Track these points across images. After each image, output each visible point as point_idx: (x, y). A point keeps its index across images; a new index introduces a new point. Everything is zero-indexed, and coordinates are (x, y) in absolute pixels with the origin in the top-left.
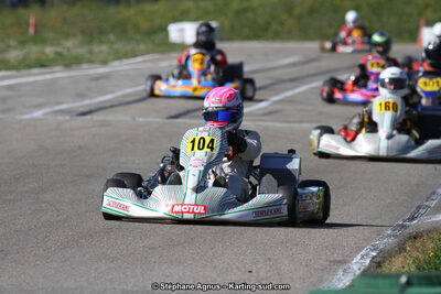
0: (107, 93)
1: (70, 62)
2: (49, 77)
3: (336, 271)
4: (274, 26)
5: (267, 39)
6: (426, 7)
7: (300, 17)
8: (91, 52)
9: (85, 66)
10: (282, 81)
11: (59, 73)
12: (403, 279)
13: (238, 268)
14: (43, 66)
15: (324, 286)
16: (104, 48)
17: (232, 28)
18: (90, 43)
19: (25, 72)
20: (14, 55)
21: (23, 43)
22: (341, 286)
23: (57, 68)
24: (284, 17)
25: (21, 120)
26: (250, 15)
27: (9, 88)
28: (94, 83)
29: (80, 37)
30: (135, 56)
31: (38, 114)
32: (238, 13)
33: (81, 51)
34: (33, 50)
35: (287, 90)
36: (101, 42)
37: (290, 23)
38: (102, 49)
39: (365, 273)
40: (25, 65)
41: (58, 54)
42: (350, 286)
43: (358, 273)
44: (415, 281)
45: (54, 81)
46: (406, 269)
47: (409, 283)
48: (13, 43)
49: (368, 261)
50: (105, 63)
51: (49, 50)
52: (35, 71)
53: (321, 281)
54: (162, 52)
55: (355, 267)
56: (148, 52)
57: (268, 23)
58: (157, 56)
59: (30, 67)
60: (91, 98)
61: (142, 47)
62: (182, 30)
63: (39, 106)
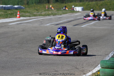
0: (61, 21)
1: (54, 15)
2: (50, 17)
3: (106, 56)
7: (99, 6)
8: (58, 13)
9: (57, 15)
11: (52, 17)
14: (49, 15)
16: (61, 12)
17: (86, 8)
18: (58, 11)
19: (45, 16)
20: (43, 13)
21: (45, 11)
23: (52, 16)
25: (45, 26)
26: (89, 5)
27: (42, 20)
28: (58, 19)
29: (56, 10)
30: (67, 13)
31: (48, 25)
33: (56, 12)
34: (47, 12)
36: (60, 11)
37: (97, 7)
39: (112, 57)
40: (45, 15)
41: (52, 13)
42: (109, 59)
43: (111, 57)
45: (51, 18)
48: (43, 11)
49: (113, 54)
50: (61, 15)
51: (50, 12)
52: (47, 16)
53: (103, 58)
54: (72, 13)
55: (110, 56)
56: (69, 13)
59: (46, 15)
60: (58, 22)
63: (48, 23)
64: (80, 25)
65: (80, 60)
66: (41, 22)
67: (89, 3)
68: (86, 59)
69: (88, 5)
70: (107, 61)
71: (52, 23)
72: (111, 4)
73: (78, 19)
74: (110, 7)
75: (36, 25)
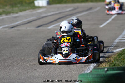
0: (19, 21)
1: (7, 13)
3: (86, 68)
8: (13, 10)
9: (12, 14)
10: (68, 15)
11: (4, 17)
12: (106, 69)
13: (59, 69)
15: (83, 73)
16: (17, 9)
17: (53, 1)
18: (13, 7)
22: (88, 72)
23: (4, 15)
29: (10, 6)
30: (25, 10)
33: (10, 10)
35: (69, 18)
36: (16, 7)
39: (95, 68)
41: (4, 11)
42: (91, 72)
44: (109, 70)
45: (3, 19)
46: (106, 66)
47: (107, 70)
49: (95, 65)
50: (17, 13)
51: (1, 10)
53: (82, 71)
54: (33, 9)
55: (92, 67)
56: (29, 9)
58: (31, 10)
60: (14, 23)
61: (27, 8)
62: (38, 3)
64: (45, 25)
65: (49, 76)
68: (58, 74)
70: (87, 74)
71: (5, 25)
73: (43, 18)
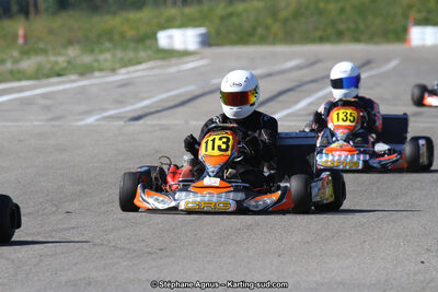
0: (144, 99)
1: (85, 71)
4: (260, 31)
5: (255, 43)
6: (410, 7)
7: (285, 21)
8: (97, 61)
14: (59, 75)
16: (108, 56)
19: (45, 81)
23: (73, 77)
24: (269, 21)
25: (80, 127)
26: (235, 20)
27: (44, 96)
28: (122, 90)
30: (139, 63)
31: (91, 120)
32: (223, 18)
36: (101, 52)
37: (276, 27)
38: (106, 57)
40: (39, 74)
50: (113, 70)
57: (254, 28)
58: (159, 63)
59: (48, 76)
60: (131, 104)
61: (142, 54)
62: (171, 37)
63: (88, 113)
66: (48, 108)
67: (230, 9)
69: (231, 15)
71: (105, 110)
72: (342, 10)
74: (342, 27)
75: (34, 122)
